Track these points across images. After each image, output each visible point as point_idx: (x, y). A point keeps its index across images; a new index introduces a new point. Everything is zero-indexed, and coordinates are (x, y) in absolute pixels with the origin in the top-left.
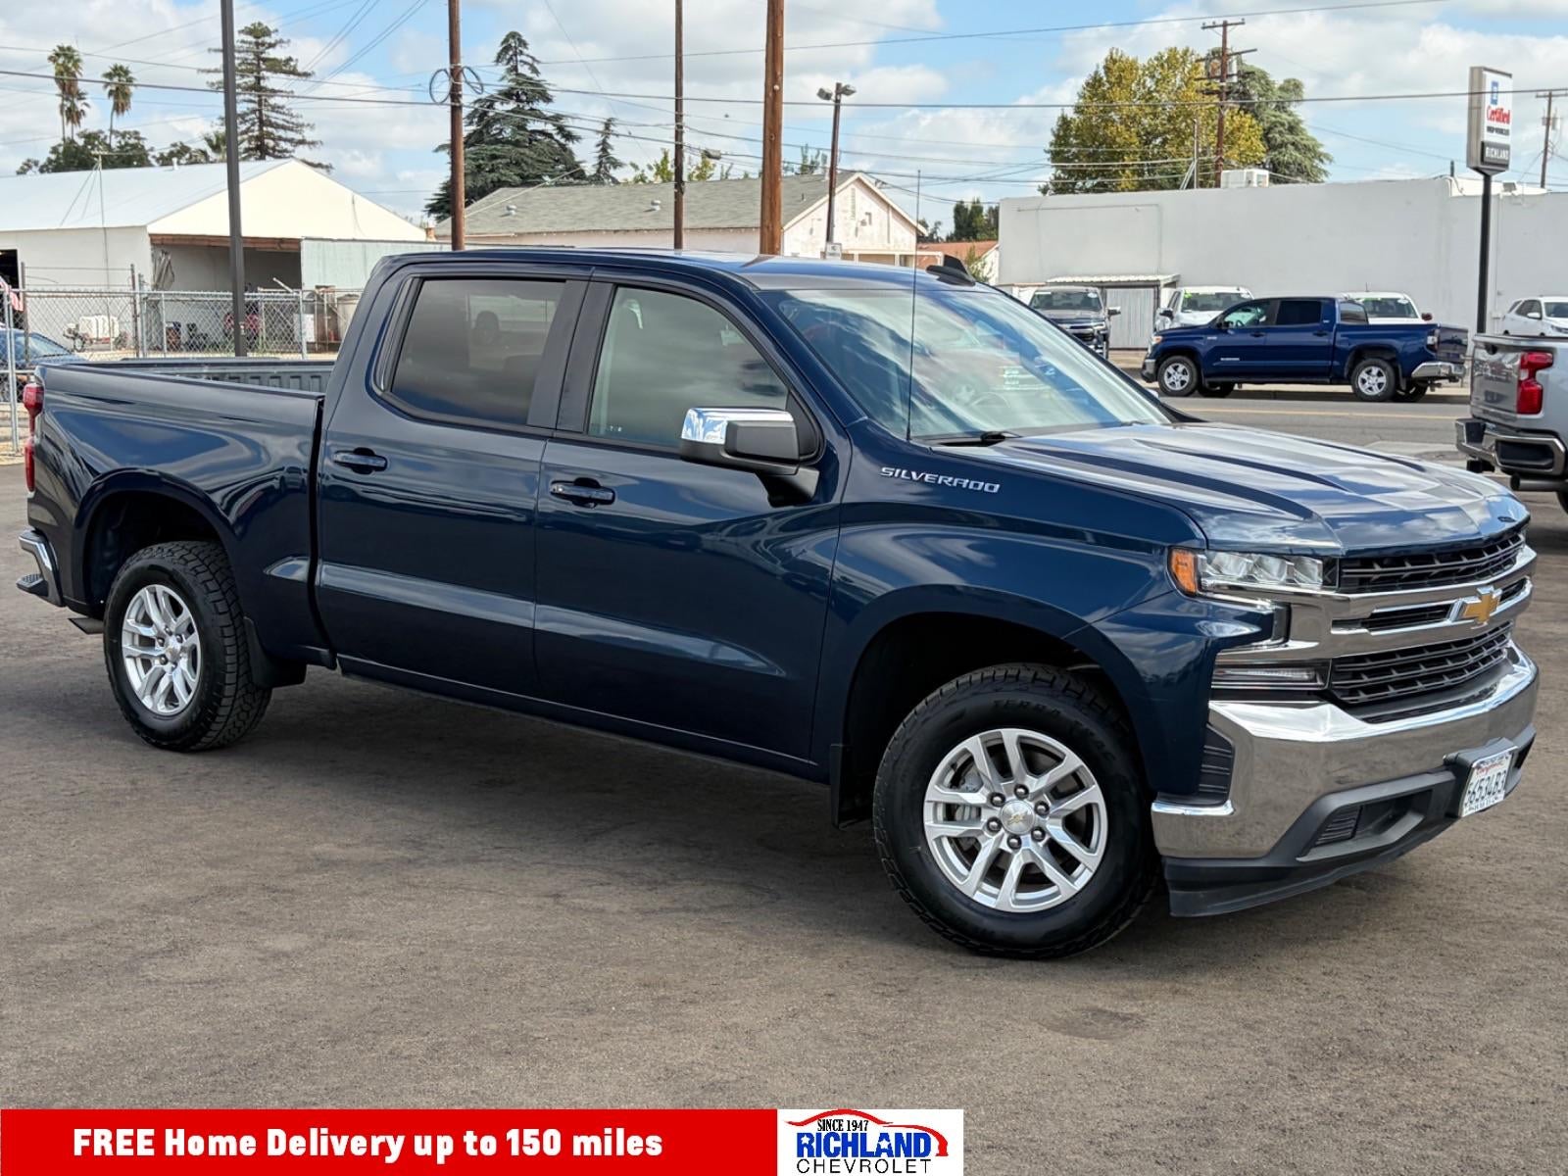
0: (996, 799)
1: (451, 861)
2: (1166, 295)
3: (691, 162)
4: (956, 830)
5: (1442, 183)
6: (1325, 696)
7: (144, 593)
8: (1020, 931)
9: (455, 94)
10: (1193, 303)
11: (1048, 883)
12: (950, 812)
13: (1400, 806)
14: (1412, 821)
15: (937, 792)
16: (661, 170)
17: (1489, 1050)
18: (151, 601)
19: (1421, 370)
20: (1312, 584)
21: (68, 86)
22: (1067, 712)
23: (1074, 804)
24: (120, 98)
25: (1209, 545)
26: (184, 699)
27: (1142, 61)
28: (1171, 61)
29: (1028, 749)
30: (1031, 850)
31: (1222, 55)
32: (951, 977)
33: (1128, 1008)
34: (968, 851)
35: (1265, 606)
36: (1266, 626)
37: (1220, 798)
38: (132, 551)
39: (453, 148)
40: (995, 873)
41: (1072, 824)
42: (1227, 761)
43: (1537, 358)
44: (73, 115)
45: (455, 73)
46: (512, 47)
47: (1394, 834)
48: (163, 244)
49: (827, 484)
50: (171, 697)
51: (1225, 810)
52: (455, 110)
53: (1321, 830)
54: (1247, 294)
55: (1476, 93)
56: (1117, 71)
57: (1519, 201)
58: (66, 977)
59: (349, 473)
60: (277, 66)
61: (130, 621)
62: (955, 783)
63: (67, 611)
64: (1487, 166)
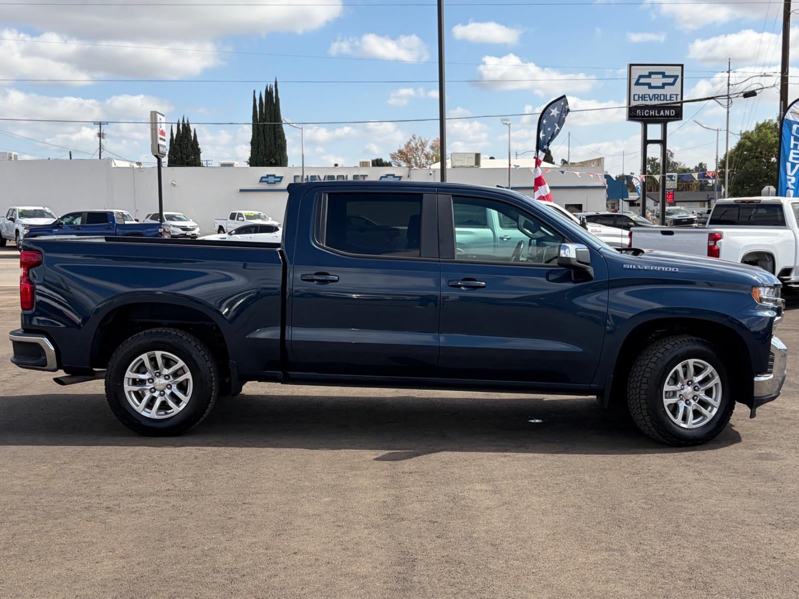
0: (682, 388)
10: (22, 215)
11: (701, 416)
23: (710, 385)
36: (777, 312)
41: (707, 392)
42: (773, 360)
51: (771, 377)
55: (154, 123)
57: (143, 170)
59: (314, 285)
64: (160, 154)
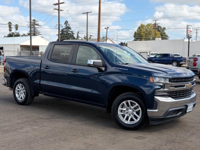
0: (127, 110)
1: (57, 118)
2: (148, 54)
3: (89, 37)
4: (122, 113)
5: (183, 40)
6: (169, 96)
7: (18, 85)
8: (130, 126)
9: (59, 28)
10: (152, 54)
11: (134, 120)
12: (121, 111)
13: (179, 110)
14: (181, 113)
15: (120, 108)
16: (85, 38)
17: (191, 142)
18: (19, 86)
19: (181, 63)
20: (167, 82)
21: (10, 27)
22: (136, 98)
23: (137, 110)
24: (17, 28)
25: (155, 77)
26: (23, 98)
27: (145, 25)
28: (149, 25)
29: (131, 103)
30: (132, 116)
31: (155, 24)
32: (121, 132)
33: (144, 136)
34: (124, 116)
35: (161, 84)
36: (162, 87)
37: (156, 109)
38: (17, 79)
39: (59, 35)
40: (127, 119)
41: (137, 113)
42: (157, 104)
43: (196, 60)
44: (10, 30)
45: (59, 25)
46: (66, 22)
47: (178, 114)
48: (22, 46)
49: (106, 69)
50: (21, 98)
51: (157, 110)
52: (59, 30)
53: (169, 113)
54: (159, 53)
55: (187, 28)
56: (142, 26)
57: (193, 42)
58: (7, 131)
59: (45, 69)
60: (36, 25)
61: (16, 88)
62: (122, 108)
63: (8, 88)
64: (189, 37)
